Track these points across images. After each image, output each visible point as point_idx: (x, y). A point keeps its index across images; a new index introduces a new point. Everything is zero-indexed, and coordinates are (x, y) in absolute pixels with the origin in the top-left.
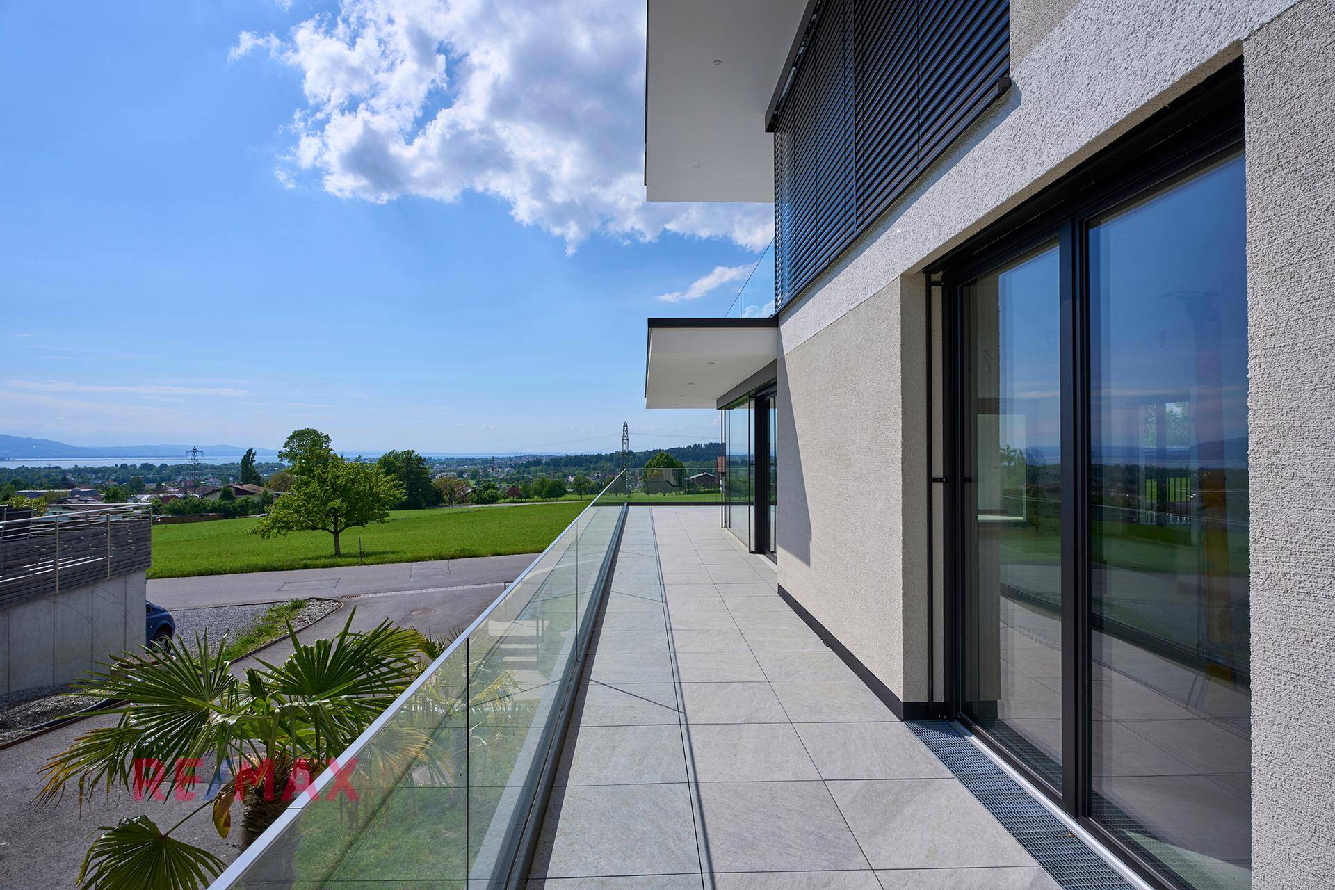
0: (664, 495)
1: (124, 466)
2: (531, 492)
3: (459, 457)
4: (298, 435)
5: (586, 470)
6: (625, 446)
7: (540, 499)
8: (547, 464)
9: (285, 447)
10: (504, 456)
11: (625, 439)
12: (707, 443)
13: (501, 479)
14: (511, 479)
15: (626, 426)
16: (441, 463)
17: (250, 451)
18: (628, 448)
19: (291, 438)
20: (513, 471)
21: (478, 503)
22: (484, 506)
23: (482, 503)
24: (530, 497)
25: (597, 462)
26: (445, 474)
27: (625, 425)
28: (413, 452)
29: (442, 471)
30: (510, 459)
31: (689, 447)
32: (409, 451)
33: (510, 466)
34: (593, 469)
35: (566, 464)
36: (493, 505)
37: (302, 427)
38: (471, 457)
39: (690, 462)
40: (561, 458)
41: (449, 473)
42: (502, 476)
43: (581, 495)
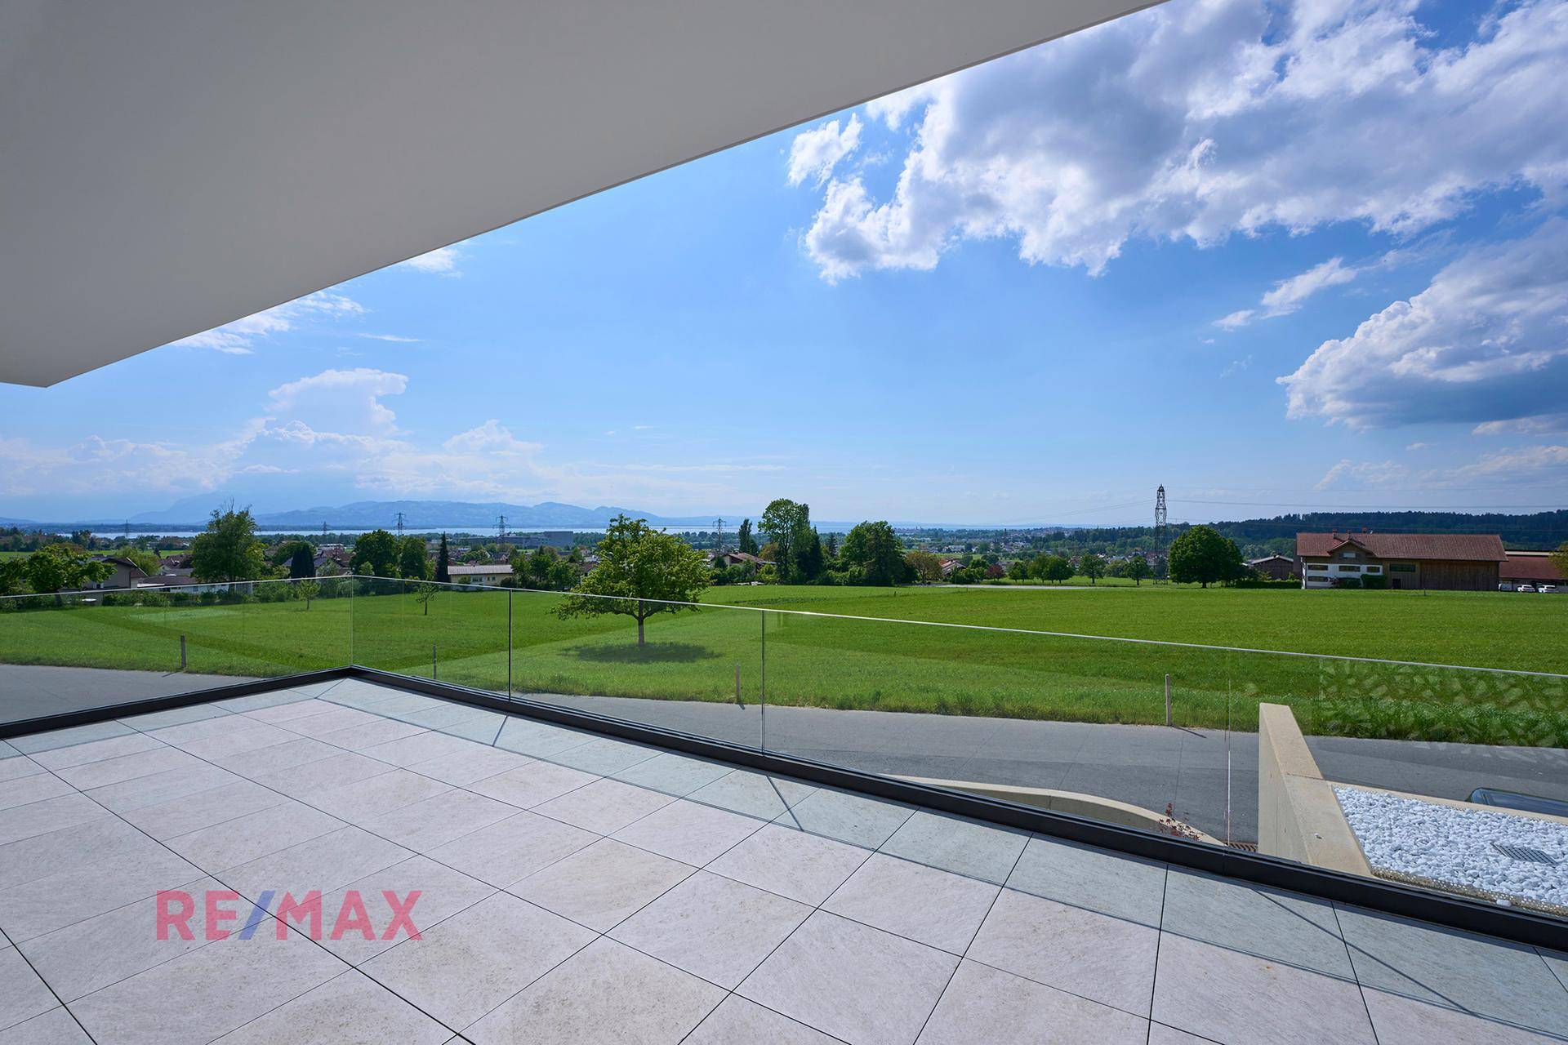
0: (1204, 586)
1: (688, 533)
2: (1029, 573)
3: (972, 528)
4: (775, 506)
5: (1121, 546)
6: (1161, 517)
7: (1041, 581)
8: (1070, 538)
9: (764, 517)
10: (1022, 528)
11: (1161, 508)
12: (1309, 513)
13: (1013, 555)
14: (1025, 554)
15: (1163, 491)
16: (951, 534)
17: (746, 522)
18: (1164, 519)
19: (768, 509)
20: (1029, 545)
21: (954, 583)
22: (959, 586)
23: (958, 584)
24: (1028, 578)
25: (1137, 536)
26: (953, 547)
27: (1161, 490)
28: (886, 523)
29: (950, 544)
30: (1029, 531)
31: (1278, 519)
32: (881, 523)
33: (1027, 540)
34: (1130, 546)
35: (1095, 539)
36: (969, 586)
37: (777, 498)
38: (984, 529)
39: (1278, 539)
40: (1088, 531)
41: (957, 547)
42: (1016, 551)
43: (1093, 577)
